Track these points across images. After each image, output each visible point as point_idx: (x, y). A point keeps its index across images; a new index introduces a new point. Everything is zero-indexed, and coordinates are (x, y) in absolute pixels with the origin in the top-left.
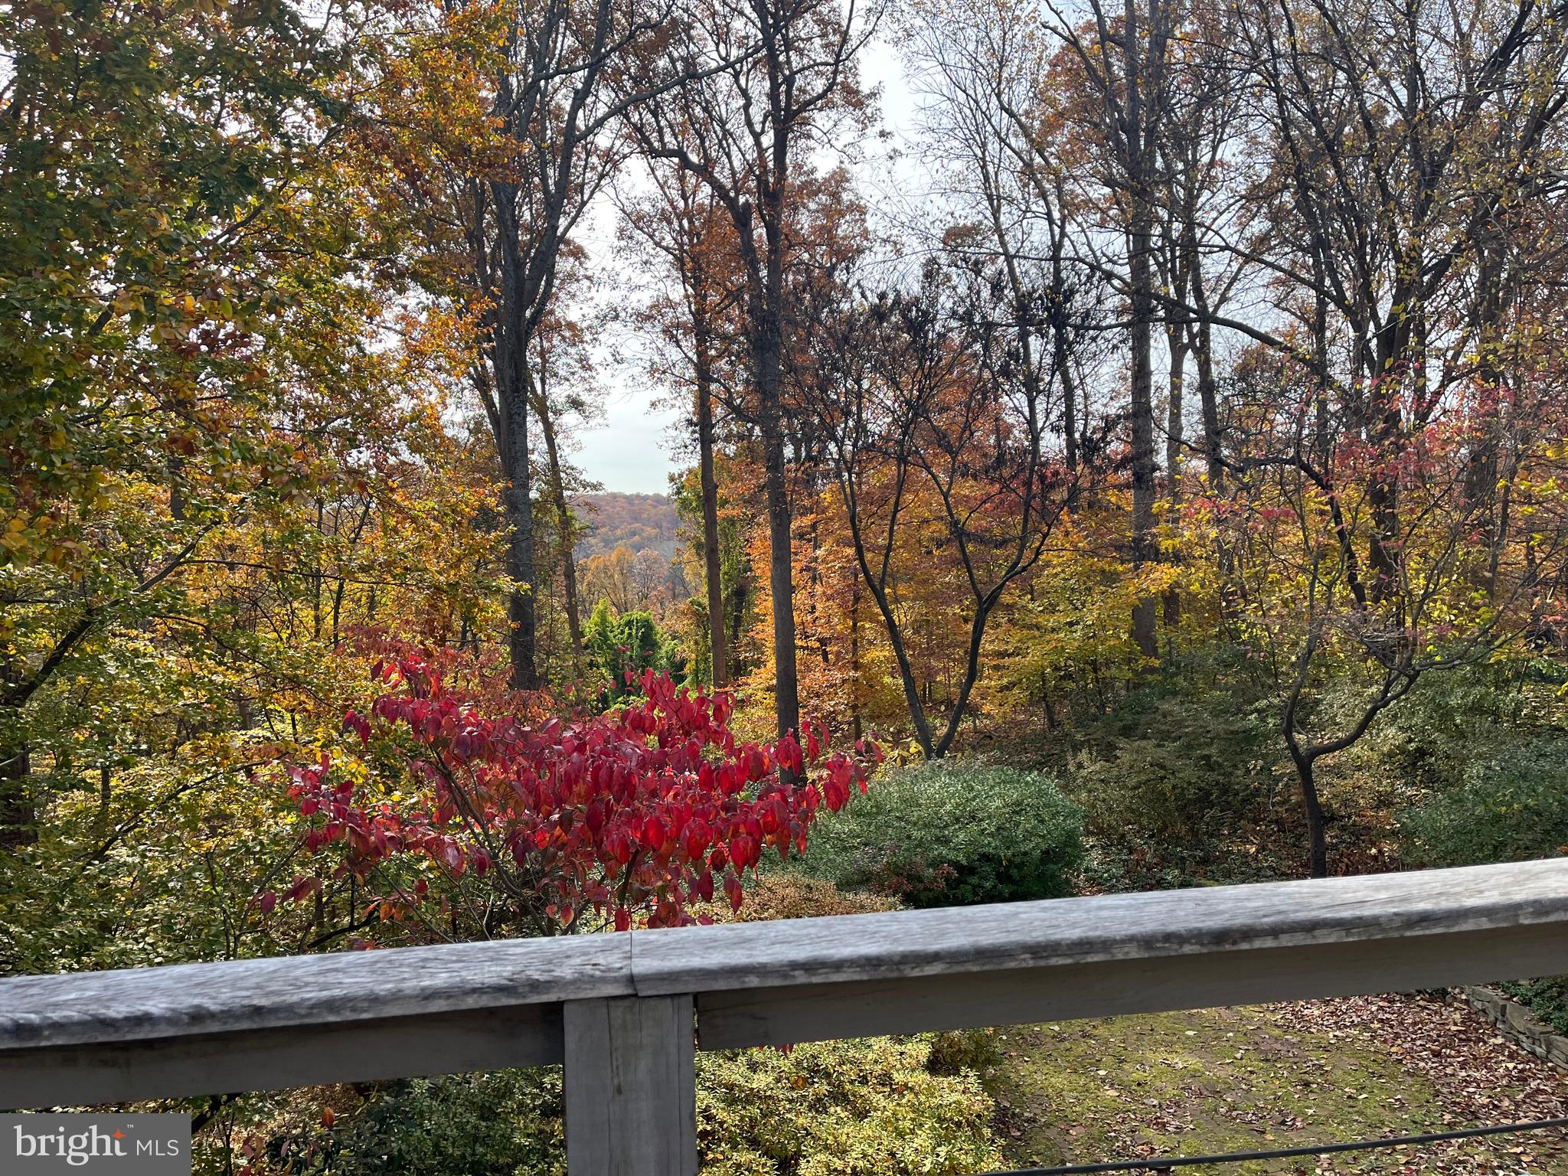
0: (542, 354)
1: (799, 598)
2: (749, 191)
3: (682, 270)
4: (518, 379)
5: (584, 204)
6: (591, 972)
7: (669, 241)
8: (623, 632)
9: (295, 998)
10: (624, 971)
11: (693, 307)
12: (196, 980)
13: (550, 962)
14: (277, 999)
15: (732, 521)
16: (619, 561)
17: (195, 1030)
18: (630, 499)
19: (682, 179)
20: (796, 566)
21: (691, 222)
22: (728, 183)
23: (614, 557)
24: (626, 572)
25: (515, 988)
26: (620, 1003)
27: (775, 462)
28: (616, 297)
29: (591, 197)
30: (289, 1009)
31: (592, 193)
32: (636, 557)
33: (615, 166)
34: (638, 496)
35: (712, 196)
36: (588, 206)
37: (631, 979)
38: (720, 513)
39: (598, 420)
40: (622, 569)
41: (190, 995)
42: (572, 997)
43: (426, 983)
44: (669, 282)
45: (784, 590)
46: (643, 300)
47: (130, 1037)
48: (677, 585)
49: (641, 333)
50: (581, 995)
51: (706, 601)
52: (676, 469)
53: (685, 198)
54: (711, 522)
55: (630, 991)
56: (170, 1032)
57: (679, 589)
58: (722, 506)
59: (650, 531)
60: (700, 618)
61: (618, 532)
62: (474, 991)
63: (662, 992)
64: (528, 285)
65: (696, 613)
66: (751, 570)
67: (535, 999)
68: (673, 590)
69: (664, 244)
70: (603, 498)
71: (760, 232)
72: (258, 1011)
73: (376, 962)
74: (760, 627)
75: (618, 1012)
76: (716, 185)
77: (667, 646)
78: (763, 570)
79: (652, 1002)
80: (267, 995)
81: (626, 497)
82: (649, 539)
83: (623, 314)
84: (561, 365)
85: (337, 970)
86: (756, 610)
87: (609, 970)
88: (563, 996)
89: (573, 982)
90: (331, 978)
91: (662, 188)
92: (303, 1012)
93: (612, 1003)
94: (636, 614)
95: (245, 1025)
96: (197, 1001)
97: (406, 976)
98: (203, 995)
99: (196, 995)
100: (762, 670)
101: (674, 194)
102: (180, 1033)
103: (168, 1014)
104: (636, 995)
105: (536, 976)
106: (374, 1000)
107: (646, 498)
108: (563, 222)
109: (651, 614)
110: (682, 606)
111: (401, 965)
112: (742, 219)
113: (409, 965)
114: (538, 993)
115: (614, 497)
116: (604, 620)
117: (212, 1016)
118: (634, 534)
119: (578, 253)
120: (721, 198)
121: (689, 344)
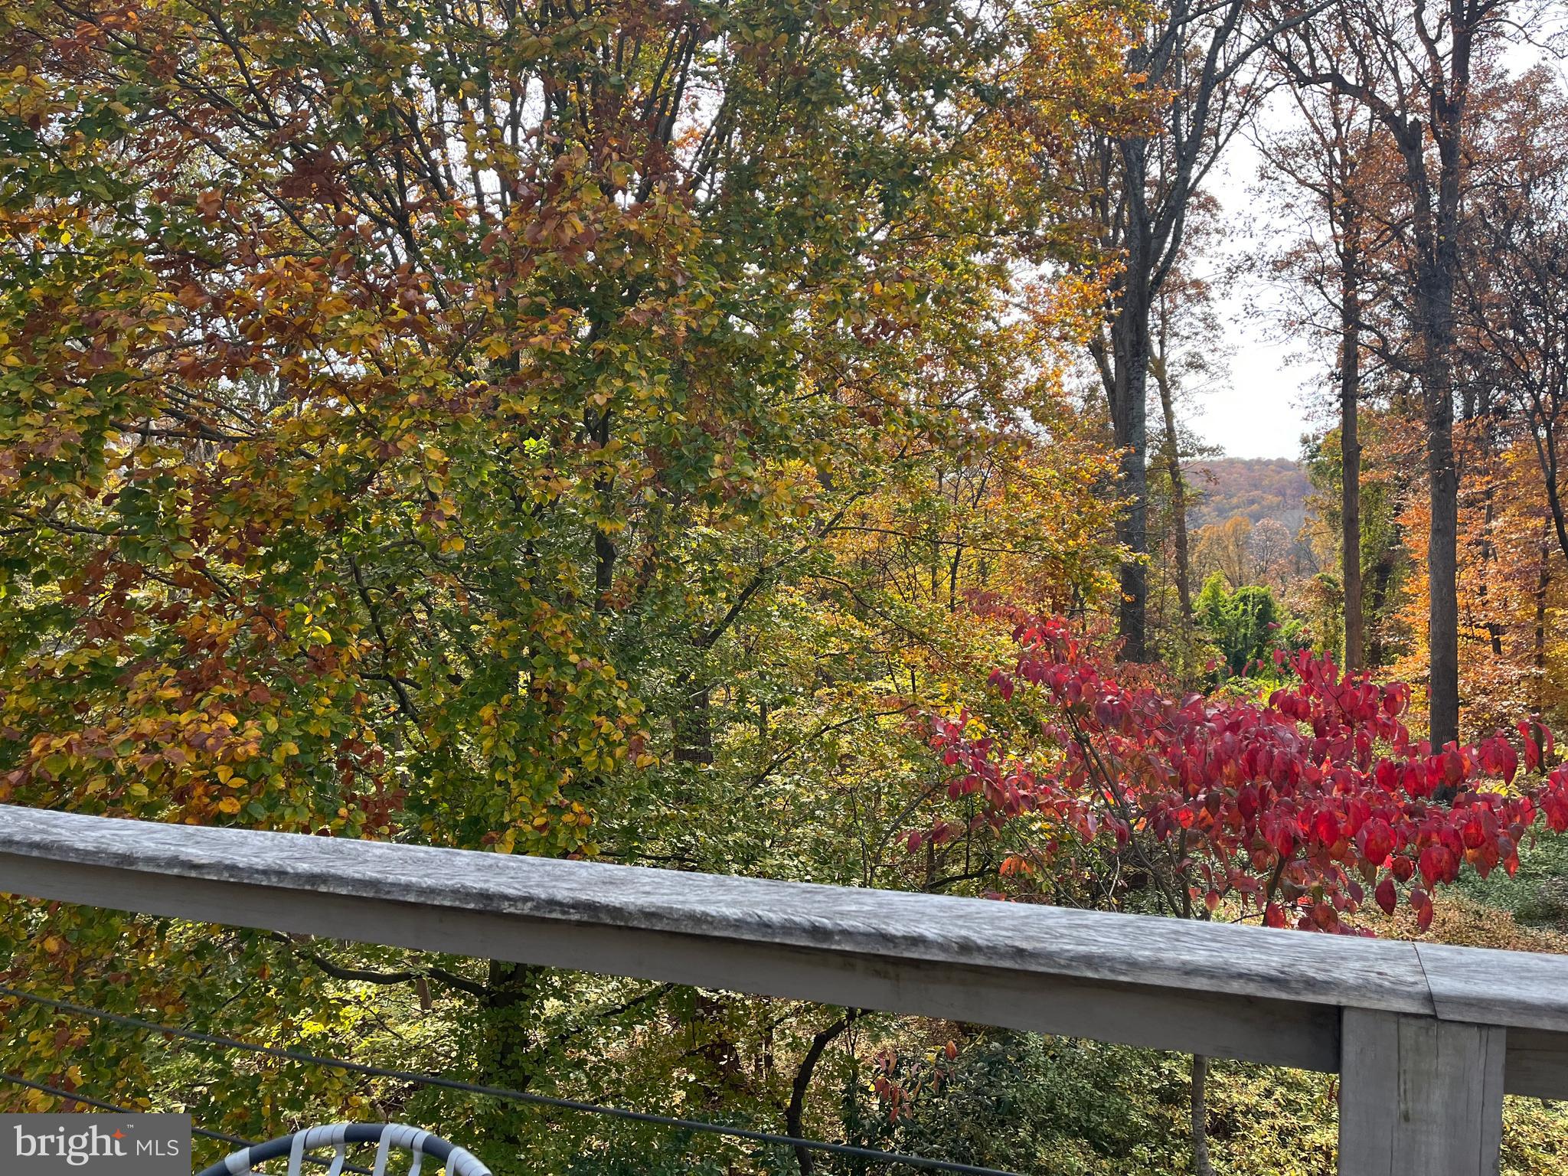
0: (1163, 316)
1: (1464, 578)
2: (1419, 109)
3: (1330, 208)
4: (1139, 343)
5: (1218, 148)
6: (1378, 981)
7: (1317, 177)
8: (1236, 608)
9: (1054, 947)
10: (1420, 988)
11: (1341, 248)
12: (956, 912)
13: (1323, 961)
14: (1039, 945)
15: (1377, 487)
16: (1235, 531)
17: (963, 959)
18: (1249, 465)
19: (1334, 105)
20: (1462, 540)
21: (1343, 153)
22: (1392, 100)
23: (1228, 526)
24: (1242, 544)
25: (1287, 981)
26: (1413, 1021)
27: (1441, 419)
28: (1250, 246)
29: (1227, 140)
30: (1049, 956)
31: (1229, 135)
32: (1255, 530)
33: (1257, 102)
34: (1259, 461)
35: (1372, 120)
36: (1223, 150)
37: (1430, 998)
38: (1363, 478)
39: (1223, 381)
40: (1237, 540)
41: (956, 925)
42: (1355, 1004)
43: (1186, 957)
44: (1314, 224)
45: (1445, 566)
46: (1282, 245)
47: (907, 955)
48: (1302, 560)
49: (1278, 282)
50: (1366, 1004)
51: (1339, 577)
52: (1310, 429)
53: (1337, 125)
54: (1351, 489)
55: (1427, 1011)
56: (941, 957)
57: (1305, 562)
58: (1366, 469)
59: (1271, 499)
60: (1330, 596)
61: (1235, 501)
62: (1240, 976)
63: (1467, 1019)
64: (1154, 244)
65: (1324, 590)
66: (1399, 542)
67: (1310, 998)
68: (1297, 563)
69: (1310, 181)
70: (1219, 464)
71: (1432, 152)
72: (1020, 953)
73: (1125, 926)
74: (1409, 608)
75: (1410, 1030)
76: (1378, 106)
77: (1288, 626)
78: (1419, 542)
79: (1454, 1028)
80: (1028, 938)
81: (1245, 463)
82: (1270, 508)
83: (1258, 263)
84: (1182, 326)
85: (1086, 926)
86: (1406, 589)
87: (1402, 983)
88: (1344, 1002)
89: (1357, 988)
90: (1084, 933)
91: (1311, 118)
92: (1063, 962)
93: (1403, 1020)
94: (1252, 589)
95: (1007, 964)
96: (964, 932)
97: (1162, 945)
98: (969, 928)
99: (961, 927)
100: (1410, 659)
101: (1326, 123)
102: (950, 960)
103: (940, 940)
104: (1434, 1017)
105: (1311, 973)
106: (1133, 964)
107: (1268, 463)
108: (1195, 172)
109: (1270, 589)
110: (1308, 582)
111: (1152, 934)
112: (1409, 140)
113: (1161, 935)
114: (1314, 992)
115: (1232, 462)
116: (1215, 594)
117: (979, 949)
118: (1252, 502)
119: (1209, 204)
120: (1384, 119)
121: (1335, 291)
